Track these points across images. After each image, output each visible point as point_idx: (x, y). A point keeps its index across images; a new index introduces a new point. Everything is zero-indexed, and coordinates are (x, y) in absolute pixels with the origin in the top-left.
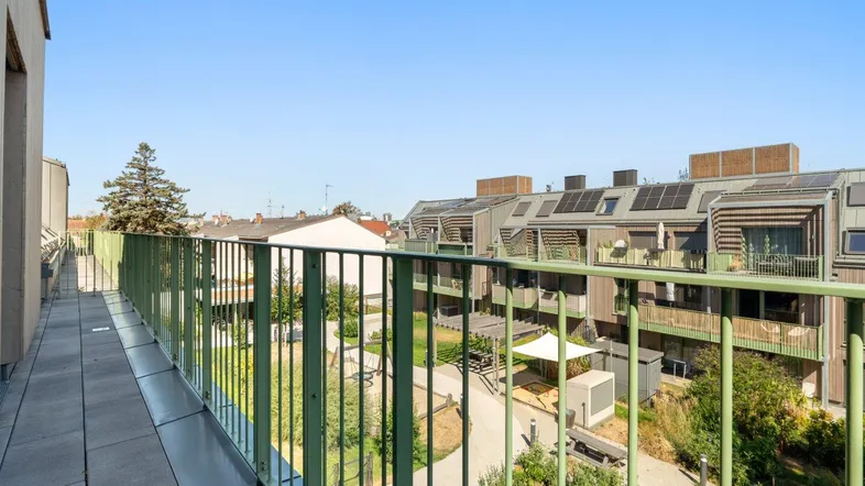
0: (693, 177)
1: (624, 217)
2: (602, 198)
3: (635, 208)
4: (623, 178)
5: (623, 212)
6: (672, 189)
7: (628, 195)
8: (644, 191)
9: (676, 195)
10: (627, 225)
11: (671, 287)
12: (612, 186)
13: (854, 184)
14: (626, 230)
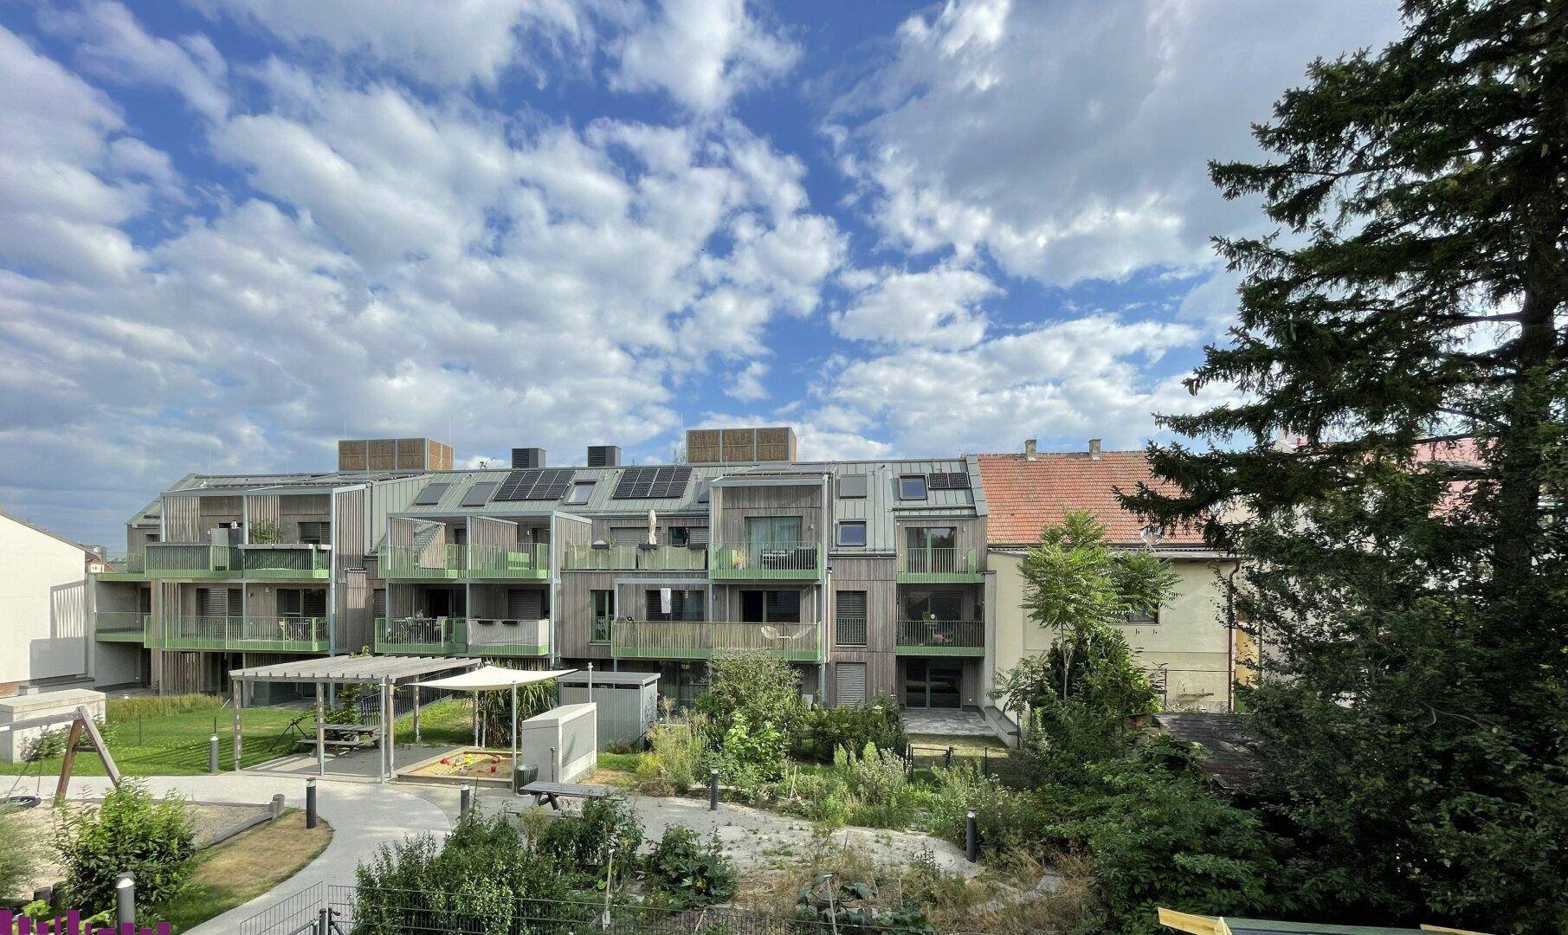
0: (691, 460)
1: (604, 508)
2: (571, 482)
3: (620, 495)
4: (600, 456)
5: (603, 500)
6: (666, 472)
7: (608, 479)
8: (631, 473)
9: (669, 480)
10: (609, 519)
11: (666, 595)
12: (585, 464)
13: (843, 476)
14: (606, 526)
